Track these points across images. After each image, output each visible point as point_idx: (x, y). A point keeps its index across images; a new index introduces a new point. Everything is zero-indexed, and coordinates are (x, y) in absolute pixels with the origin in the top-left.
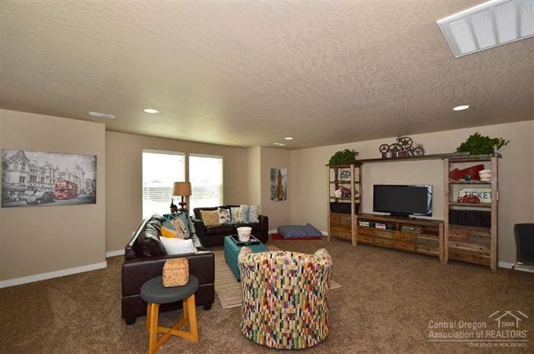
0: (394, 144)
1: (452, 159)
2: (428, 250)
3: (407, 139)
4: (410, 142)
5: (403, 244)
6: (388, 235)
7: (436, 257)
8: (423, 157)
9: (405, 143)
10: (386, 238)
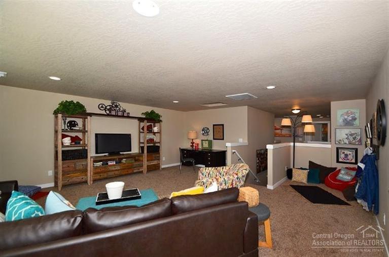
0: (110, 106)
1: (141, 120)
2: (139, 169)
3: (118, 104)
4: (119, 106)
5: (127, 170)
6: (118, 168)
7: (142, 172)
8: (128, 117)
9: (116, 106)
10: (116, 170)
